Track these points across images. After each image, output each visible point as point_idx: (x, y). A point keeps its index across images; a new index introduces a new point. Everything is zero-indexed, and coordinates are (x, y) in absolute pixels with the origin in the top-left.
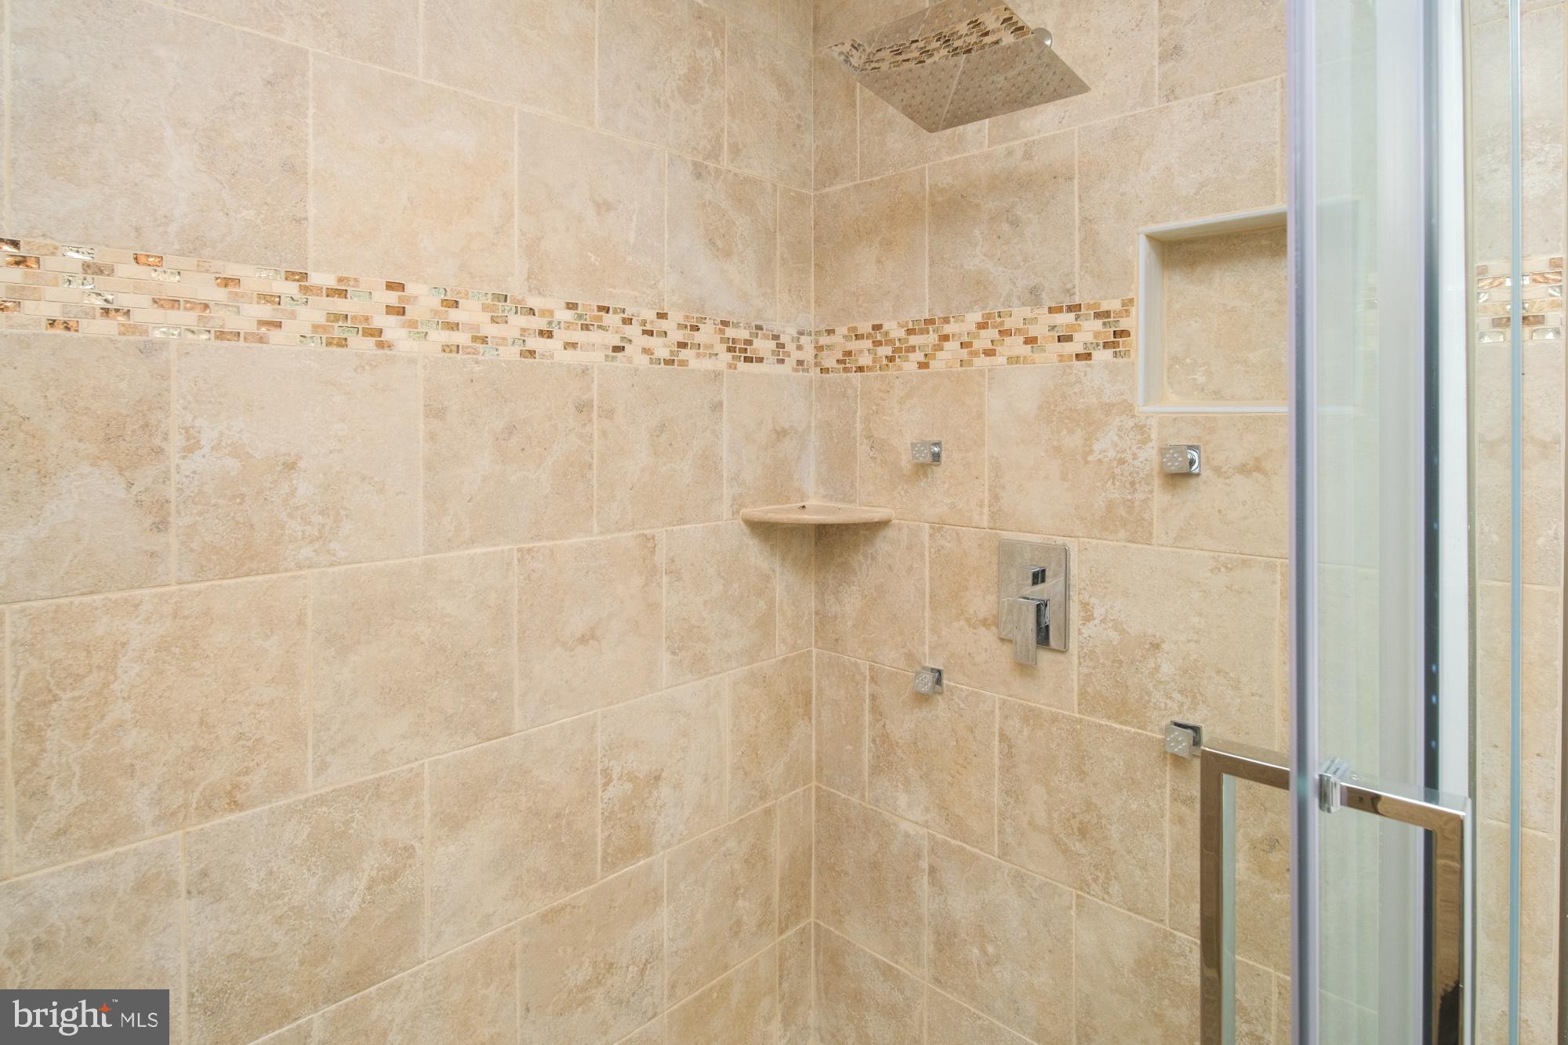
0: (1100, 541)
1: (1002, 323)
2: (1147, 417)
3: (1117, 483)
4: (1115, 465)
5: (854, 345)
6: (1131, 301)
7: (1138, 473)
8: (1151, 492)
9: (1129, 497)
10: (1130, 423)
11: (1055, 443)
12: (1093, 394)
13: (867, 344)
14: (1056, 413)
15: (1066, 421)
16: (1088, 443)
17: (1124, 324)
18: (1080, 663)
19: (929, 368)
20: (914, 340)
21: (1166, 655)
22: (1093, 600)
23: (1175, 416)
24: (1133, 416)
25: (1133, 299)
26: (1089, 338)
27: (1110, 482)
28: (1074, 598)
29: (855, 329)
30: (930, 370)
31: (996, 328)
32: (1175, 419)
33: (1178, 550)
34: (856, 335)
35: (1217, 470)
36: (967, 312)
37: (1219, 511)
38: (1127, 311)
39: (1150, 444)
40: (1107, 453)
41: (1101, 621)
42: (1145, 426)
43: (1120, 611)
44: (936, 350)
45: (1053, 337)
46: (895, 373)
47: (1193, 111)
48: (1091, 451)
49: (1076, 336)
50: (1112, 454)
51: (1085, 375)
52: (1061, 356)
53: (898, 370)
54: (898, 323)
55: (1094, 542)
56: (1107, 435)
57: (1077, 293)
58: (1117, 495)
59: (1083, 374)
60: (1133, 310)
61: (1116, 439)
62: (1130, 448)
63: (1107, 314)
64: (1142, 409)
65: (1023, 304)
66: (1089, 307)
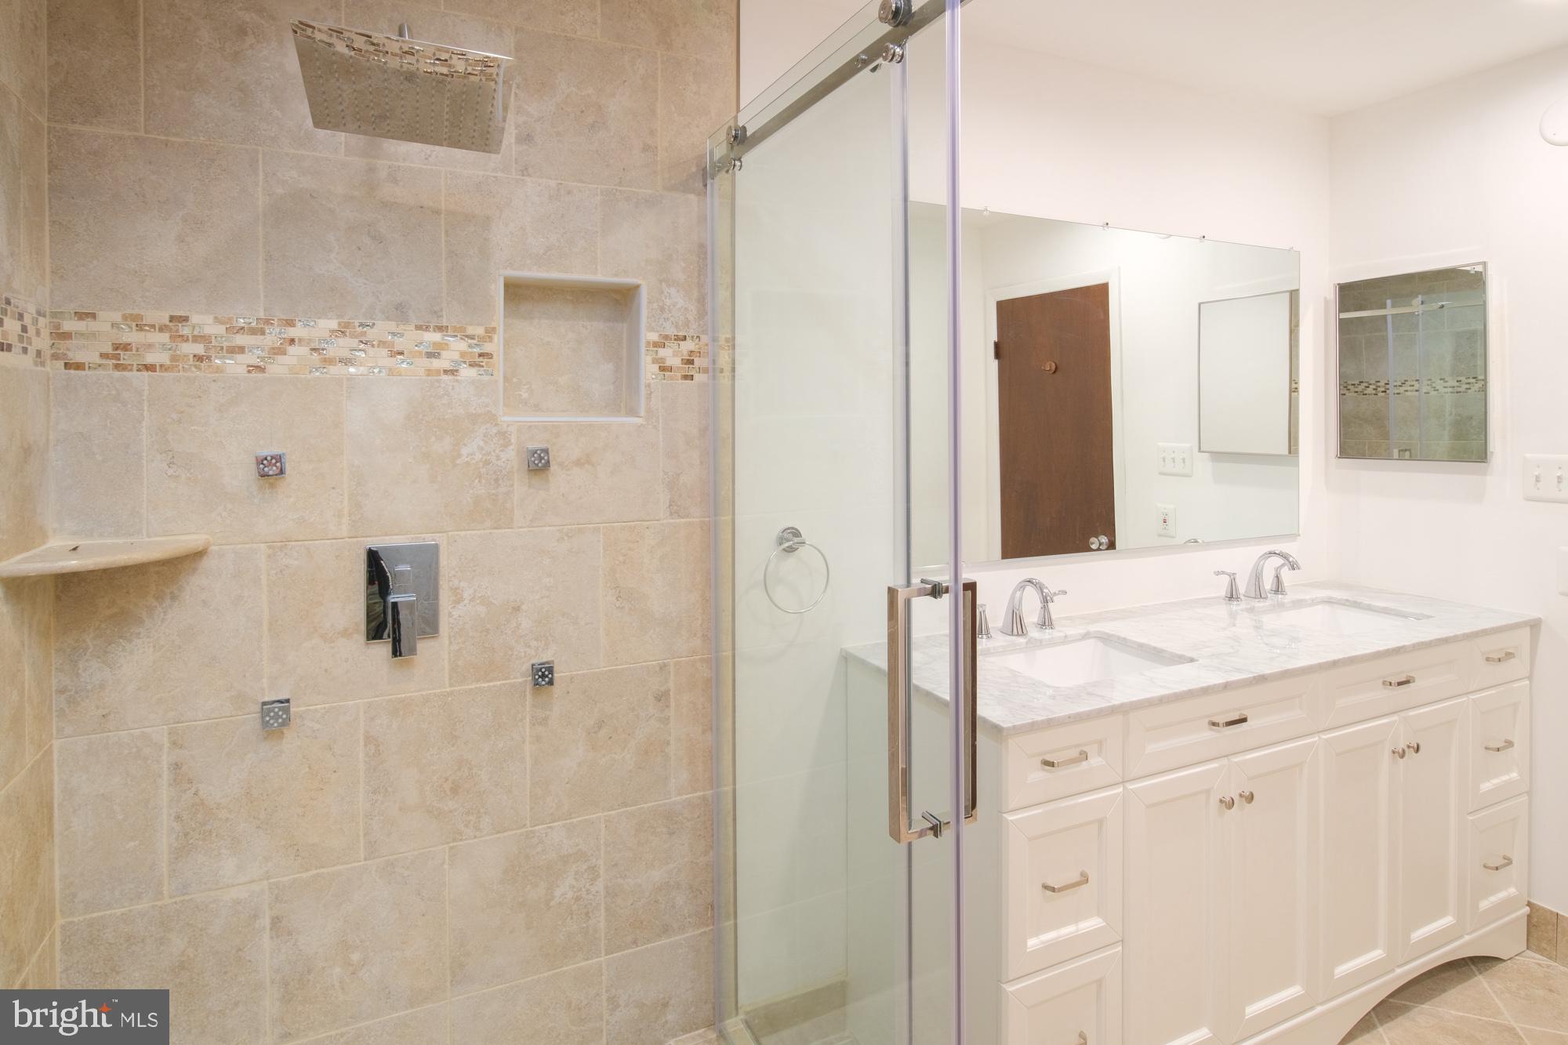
0: (468, 532)
1: (364, 334)
2: (508, 426)
3: (483, 481)
4: (481, 466)
5: (132, 337)
6: (494, 329)
7: (501, 471)
8: (512, 486)
9: (493, 492)
10: (495, 431)
11: (423, 449)
12: (460, 405)
13: (165, 337)
14: (424, 422)
15: (434, 429)
16: (456, 448)
17: (488, 348)
18: (451, 643)
19: (265, 372)
20: (240, 340)
21: (524, 614)
22: (462, 584)
23: (530, 424)
24: (496, 425)
25: (495, 328)
26: (456, 356)
27: (477, 481)
28: (444, 587)
29: (138, 317)
30: (266, 375)
31: (356, 337)
32: (530, 427)
33: (534, 529)
34: (137, 325)
35: (561, 464)
36: (319, 318)
37: (563, 495)
38: (489, 337)
39: (512, 447)
40: (473, 456)
41: (470, 600)
42: (506, 432)
43: (487, 587)
44: (275, 354)
45: (420, 353)
46: (210, 375)
47: (542, 190)
48: (459, 456)
49: (444, 353)
50: (478, 456)
51: (453, 389)
52: (429, 370)
53: (217, 372)
54: (216, 318)
55: (462, 533)
56: (473, 440)
57: (445, 316)
58: (483, 491)
59: (451, 388)
60: (495, 337)
61: (482, 443)
62: (494, 451)
63: (472, 337)
64: (505, 419)
65: (388, 318)
66: (455, 329)
